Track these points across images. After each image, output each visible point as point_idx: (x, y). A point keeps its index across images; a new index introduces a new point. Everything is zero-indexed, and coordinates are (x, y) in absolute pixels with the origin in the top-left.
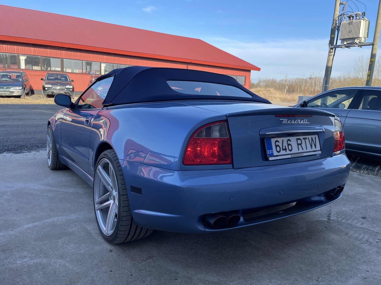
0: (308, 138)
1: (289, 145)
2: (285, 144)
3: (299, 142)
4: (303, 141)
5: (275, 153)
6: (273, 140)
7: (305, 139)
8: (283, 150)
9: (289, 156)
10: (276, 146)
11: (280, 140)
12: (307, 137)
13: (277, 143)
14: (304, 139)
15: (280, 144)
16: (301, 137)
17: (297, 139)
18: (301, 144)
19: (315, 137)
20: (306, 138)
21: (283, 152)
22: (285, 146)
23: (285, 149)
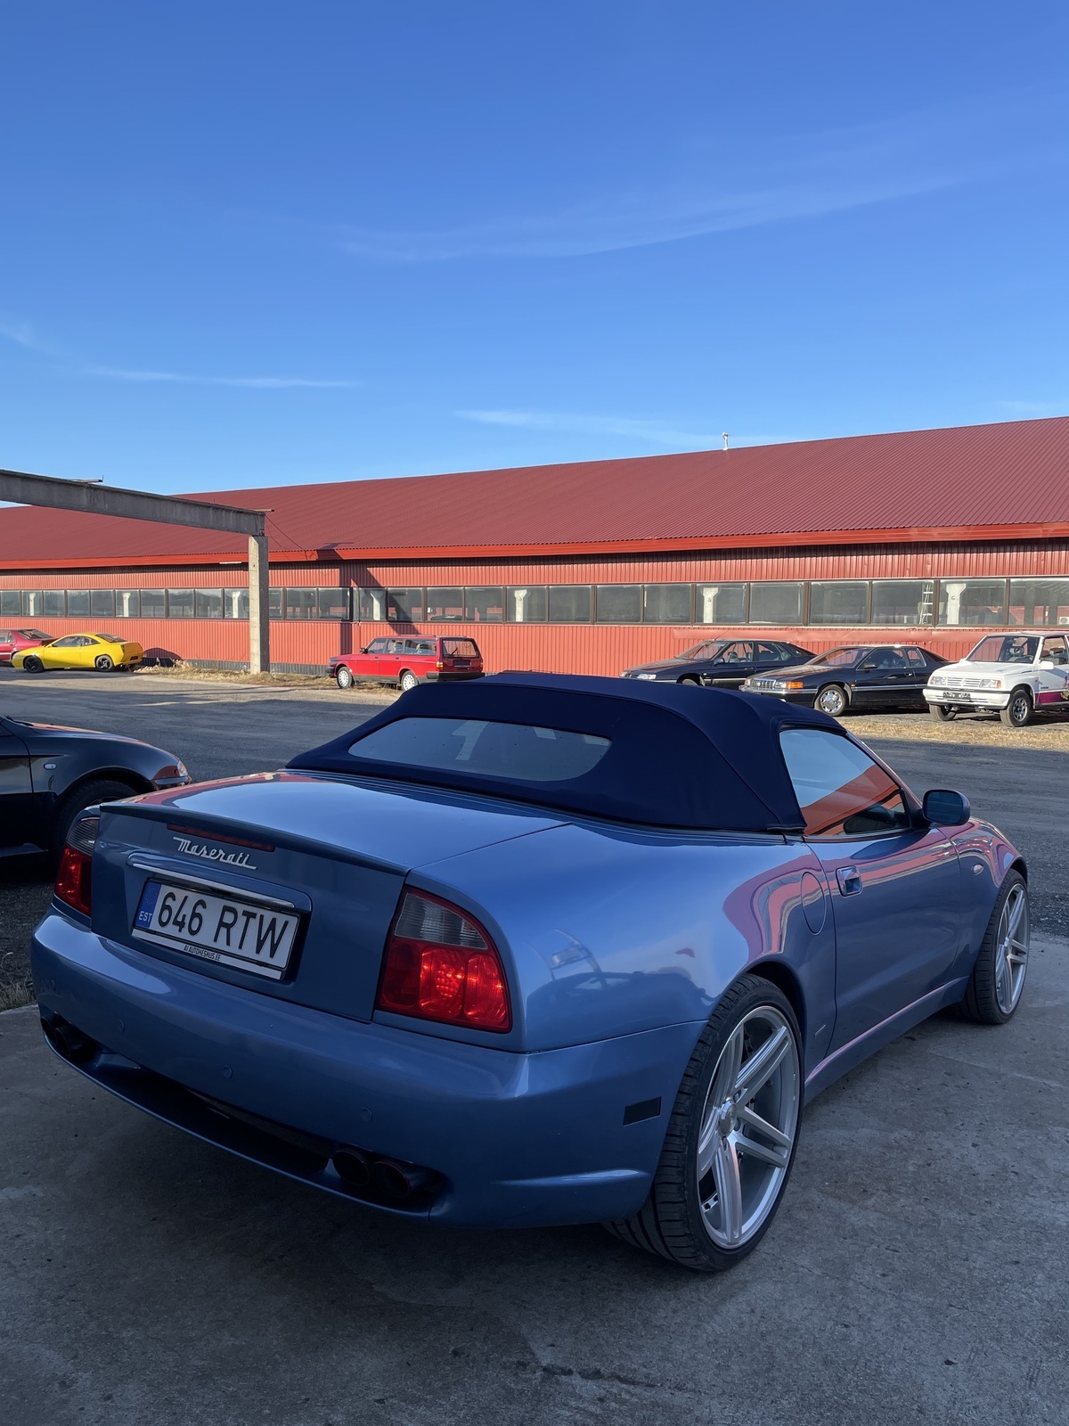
0: (262, 917)
1: (195, 915)
2: (187, 911)
3: (229, 918)
4: (242, 920)
5: (154, 926)
6: (165, 890)
7: (249, 915)
8: (176, 923)
9: (180, 946)
10: (165, 907)
11: (180, 894)
12: (259, 912)
13: (169, 902)
14: (245, 913)
15: (175, 906)
16: (240, 908)
17: (226, 909)
18: (229, 927)
19: (286, 923)
20: (254, 915)
21: (171, 929)
22: (184, 916)
23: (181, 925)
